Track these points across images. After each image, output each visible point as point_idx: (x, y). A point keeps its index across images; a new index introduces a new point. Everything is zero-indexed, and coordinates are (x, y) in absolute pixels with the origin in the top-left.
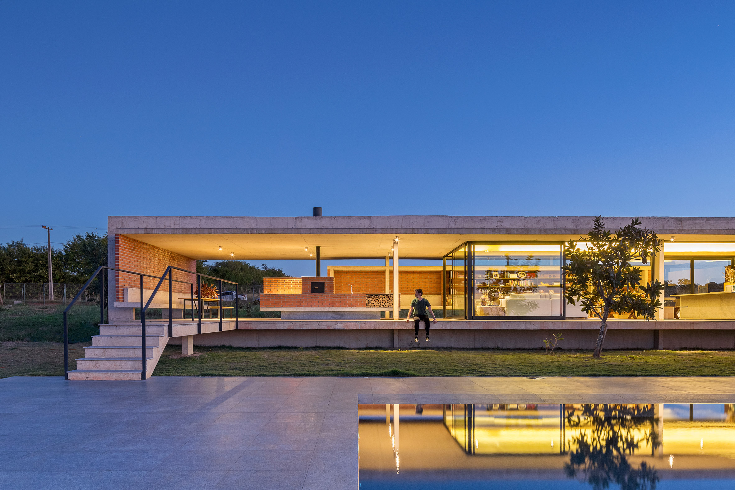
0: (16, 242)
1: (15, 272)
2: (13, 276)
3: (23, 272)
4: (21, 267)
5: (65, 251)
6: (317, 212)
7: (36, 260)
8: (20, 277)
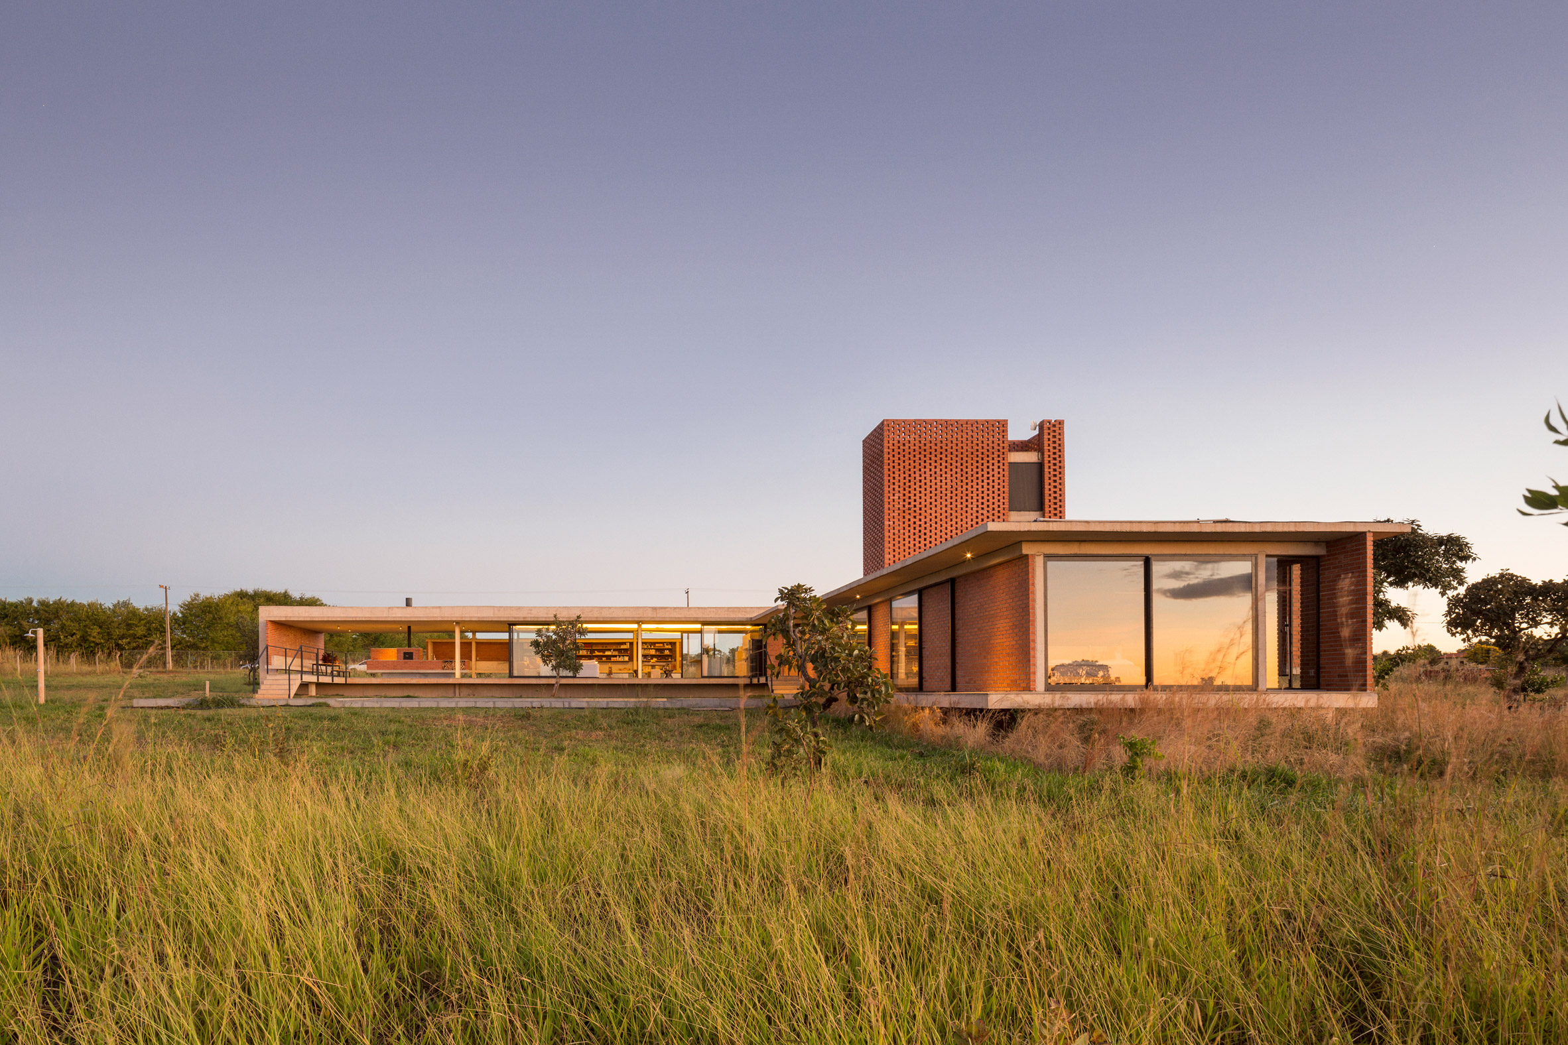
0: (121, 601)
1: (122, 637)
2: (123, 642)
3: (134, 637)
4: (131, 632)
5: (182, 613)
6: (408, 602)
7: (148, 622)
8: (129, 643)
